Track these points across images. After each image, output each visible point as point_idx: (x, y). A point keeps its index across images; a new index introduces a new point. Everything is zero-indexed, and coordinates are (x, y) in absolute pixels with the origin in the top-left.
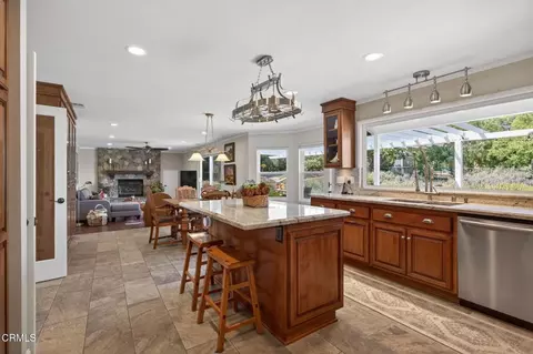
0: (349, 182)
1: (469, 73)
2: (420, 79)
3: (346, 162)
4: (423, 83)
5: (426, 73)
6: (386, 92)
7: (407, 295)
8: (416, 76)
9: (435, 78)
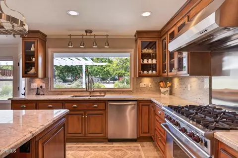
0: (41, 87)
1: (108, 37)
2: (88, 34)
3: (40, 74)
4: (88, 36)
5: (91, 32)
6: (70, 35)
7: (88, 147)
8: (86, 31)
9: (95, 36)
